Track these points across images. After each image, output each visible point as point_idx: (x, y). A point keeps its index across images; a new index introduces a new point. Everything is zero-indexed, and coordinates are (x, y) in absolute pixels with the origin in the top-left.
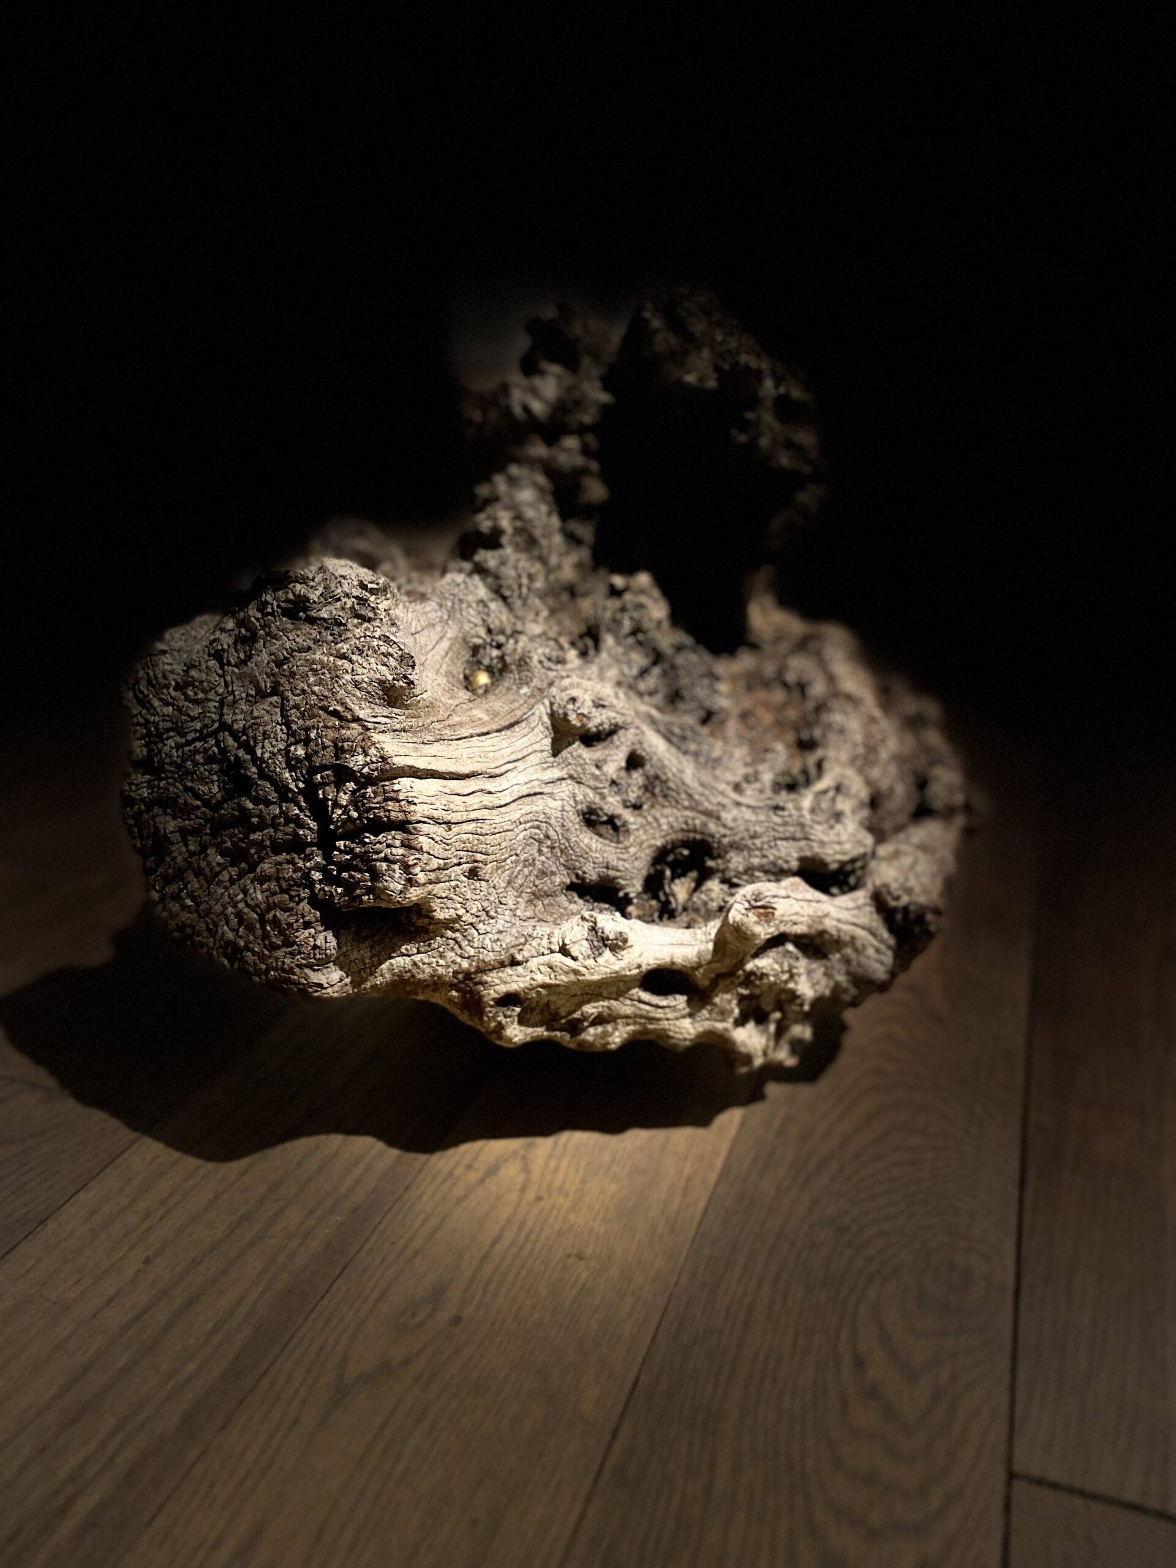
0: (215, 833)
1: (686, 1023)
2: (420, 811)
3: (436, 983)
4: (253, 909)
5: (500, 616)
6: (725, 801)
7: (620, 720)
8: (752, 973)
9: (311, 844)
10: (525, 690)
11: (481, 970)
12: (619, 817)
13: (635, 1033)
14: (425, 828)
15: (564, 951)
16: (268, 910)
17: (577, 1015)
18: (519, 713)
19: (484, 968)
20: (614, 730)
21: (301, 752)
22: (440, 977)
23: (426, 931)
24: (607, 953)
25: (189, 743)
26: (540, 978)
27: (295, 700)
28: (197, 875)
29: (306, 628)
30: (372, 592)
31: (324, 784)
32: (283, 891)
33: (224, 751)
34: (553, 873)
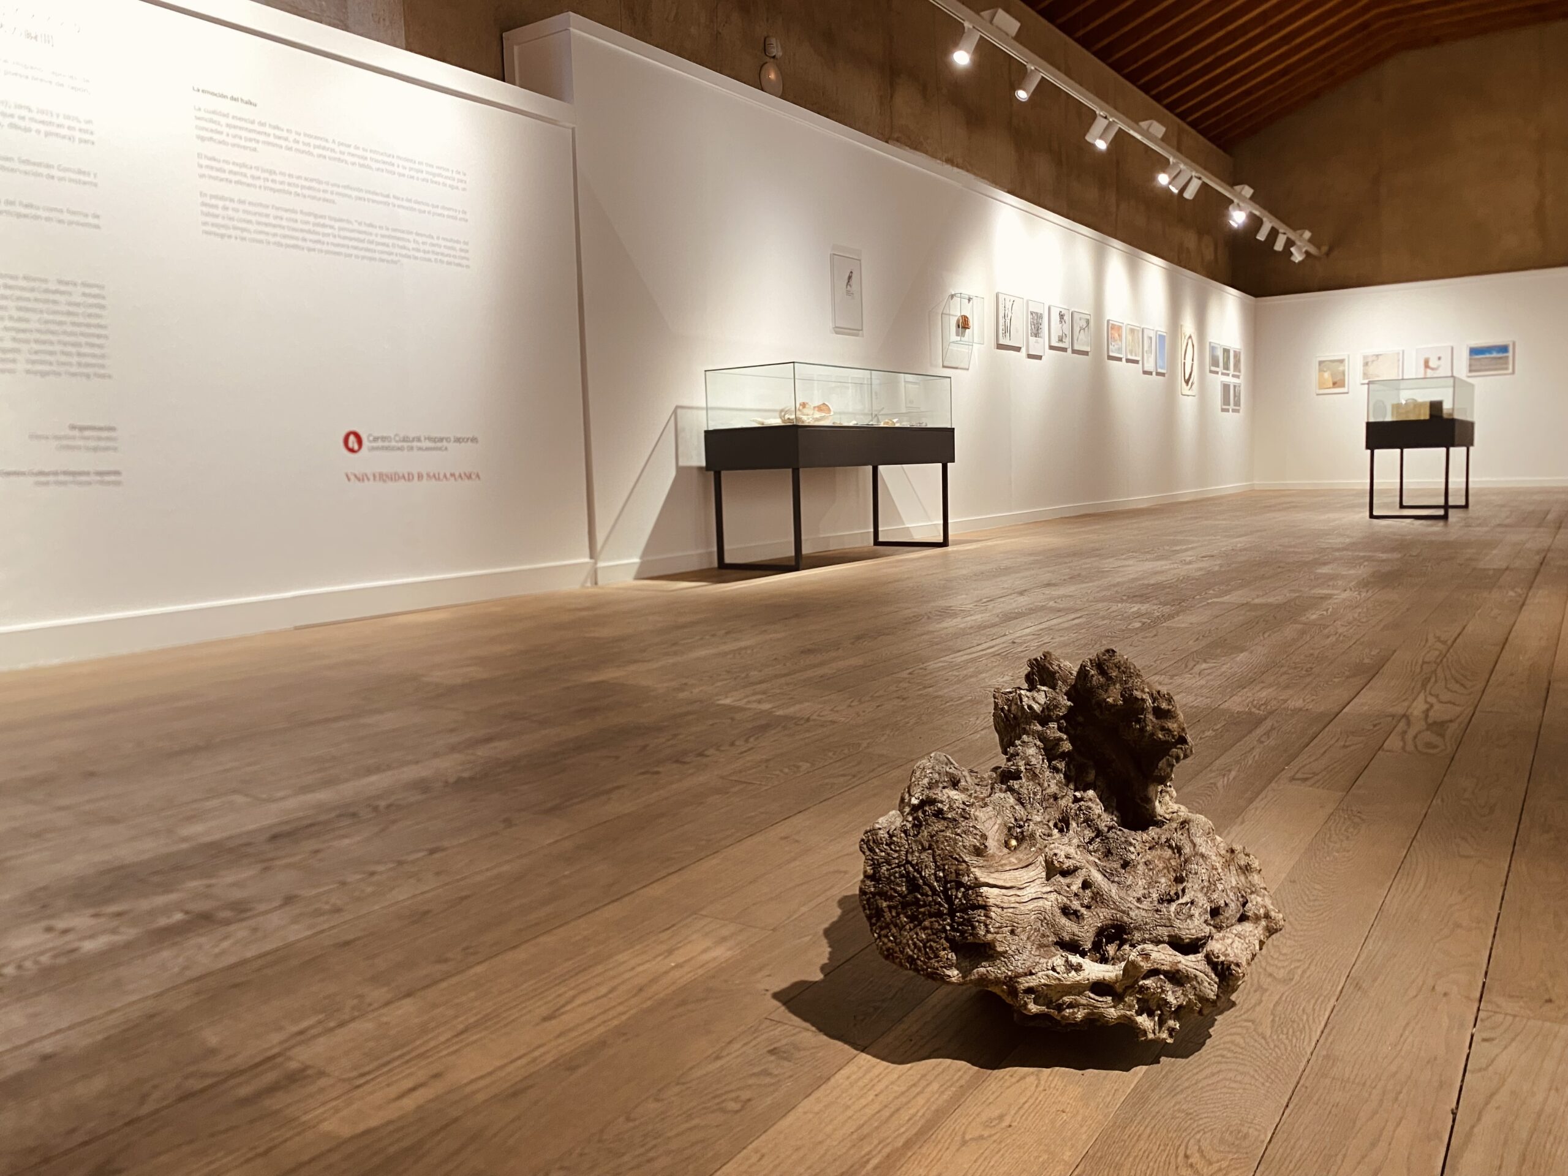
0: (903, 908)
1: (1113, 1010)
2: (991, 901)
3: (997, 982)
4: (921, 941)
5: (1020, 811)
6: (1131, 906)
7: (1078, 864)
8: (1142, 987)
9: (946, 914)
10: (1033, 849)
11: (1016, 977)
12: (1079, 911)
13: (1088, 1014)
14: (993, 909)
15: (1054, 969)
16: (928, 942)
17: (1060, 1001)
18: (1031, 860)
19: (1018, 976)
20: (1076, 869)
21: (941, 874)
22: (999, 978)
23: (992, 956)
24: (1073, 972)
25: (892, 869)
26: (1043, 981)
27: (938, 852)
28: (895, 927)
29: (942, 822)
30: (968, 806)
31: (951, 889)
32: (933, 934)
33: (908, 873)
34: (1048, 936)
